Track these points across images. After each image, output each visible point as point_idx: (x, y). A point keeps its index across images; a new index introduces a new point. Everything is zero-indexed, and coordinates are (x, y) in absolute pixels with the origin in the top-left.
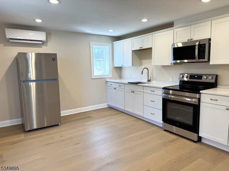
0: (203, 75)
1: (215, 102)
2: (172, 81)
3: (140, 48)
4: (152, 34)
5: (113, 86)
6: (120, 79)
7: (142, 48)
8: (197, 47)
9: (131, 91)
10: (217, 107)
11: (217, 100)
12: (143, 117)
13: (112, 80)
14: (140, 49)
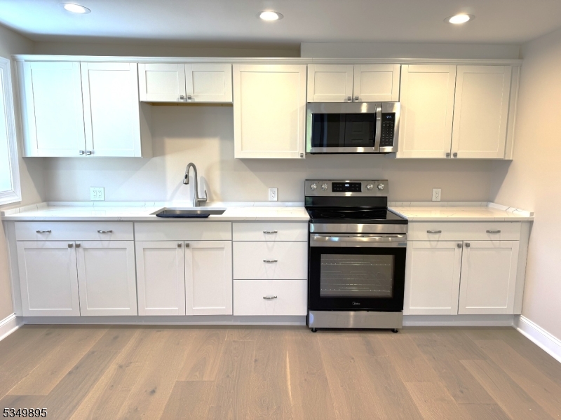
0: (362, 182)
1: (436, 237)
2: (276, 199)
3: (182, 98)
4: (232, 63)
5: (55, 235)
6: (49, 206)
7: (189, 101)
8: (379, 118)
9: (177, 243)
10: (440, 245)
11: (440, 232)
12: (232, 317)
13: (25, 211)
14: (182, 101)
